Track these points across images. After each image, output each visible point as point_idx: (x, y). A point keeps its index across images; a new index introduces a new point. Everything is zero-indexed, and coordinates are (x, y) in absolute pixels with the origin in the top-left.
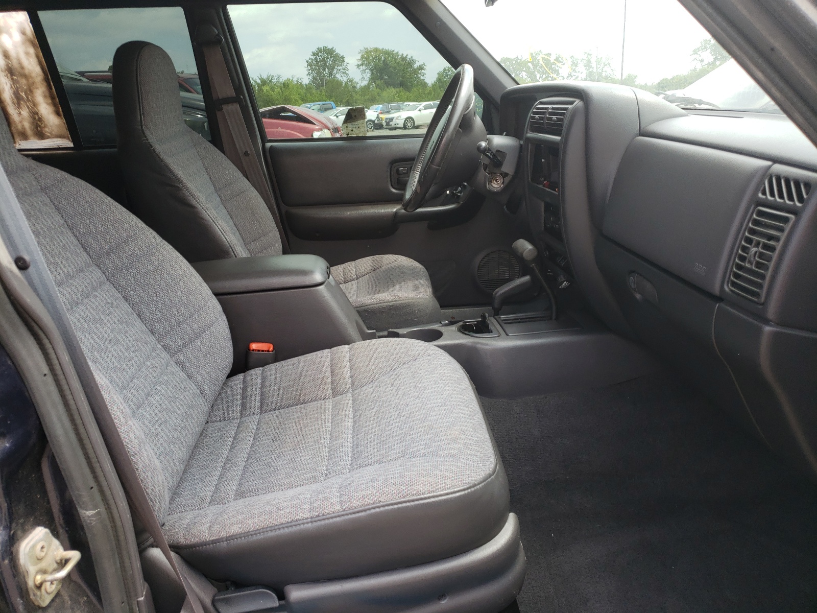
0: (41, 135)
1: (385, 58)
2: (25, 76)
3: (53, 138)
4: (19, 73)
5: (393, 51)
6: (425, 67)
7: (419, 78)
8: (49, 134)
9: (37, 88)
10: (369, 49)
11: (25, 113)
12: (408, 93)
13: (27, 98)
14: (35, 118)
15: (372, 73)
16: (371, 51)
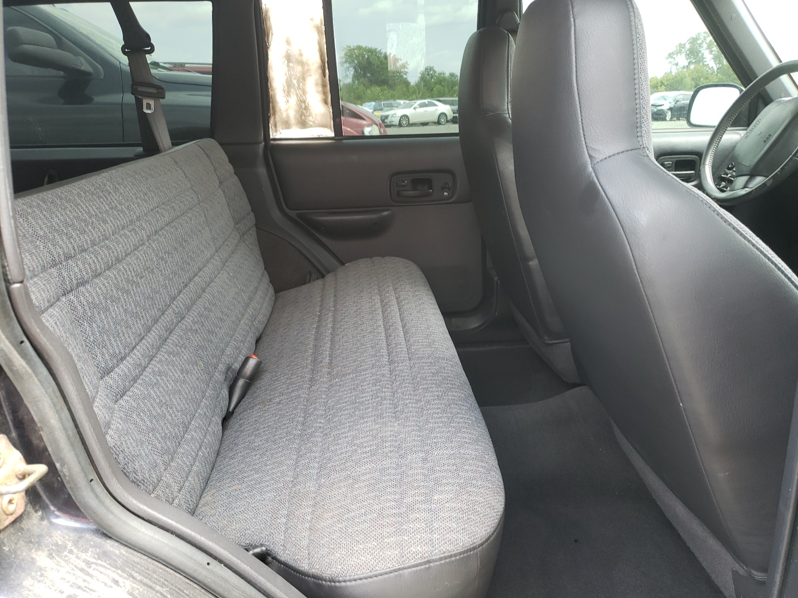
0: (303, 124)
1: (368, 57)
2: (302, 63)
3: (315, 127)
4: (297, 60)
5: (376, 49)
6: (407, 66)
7: (402, 76)
8: (311, 123)
9: (311, 75)
10: (352, 47)
11: (293, 100)
12: (392, 92)
13: (299, 85)
14: (301, 107)
15: (356, 71)
16: (354, 49)
